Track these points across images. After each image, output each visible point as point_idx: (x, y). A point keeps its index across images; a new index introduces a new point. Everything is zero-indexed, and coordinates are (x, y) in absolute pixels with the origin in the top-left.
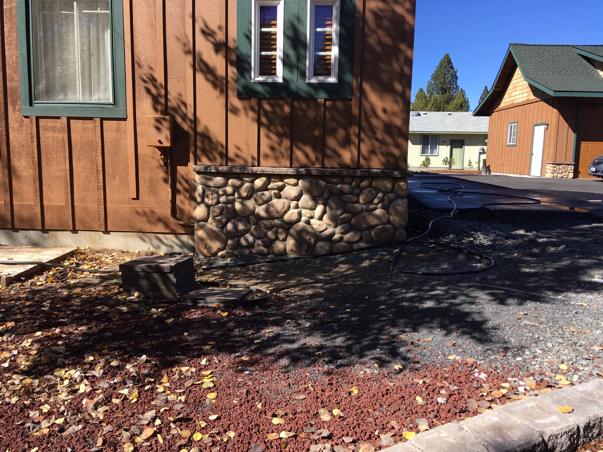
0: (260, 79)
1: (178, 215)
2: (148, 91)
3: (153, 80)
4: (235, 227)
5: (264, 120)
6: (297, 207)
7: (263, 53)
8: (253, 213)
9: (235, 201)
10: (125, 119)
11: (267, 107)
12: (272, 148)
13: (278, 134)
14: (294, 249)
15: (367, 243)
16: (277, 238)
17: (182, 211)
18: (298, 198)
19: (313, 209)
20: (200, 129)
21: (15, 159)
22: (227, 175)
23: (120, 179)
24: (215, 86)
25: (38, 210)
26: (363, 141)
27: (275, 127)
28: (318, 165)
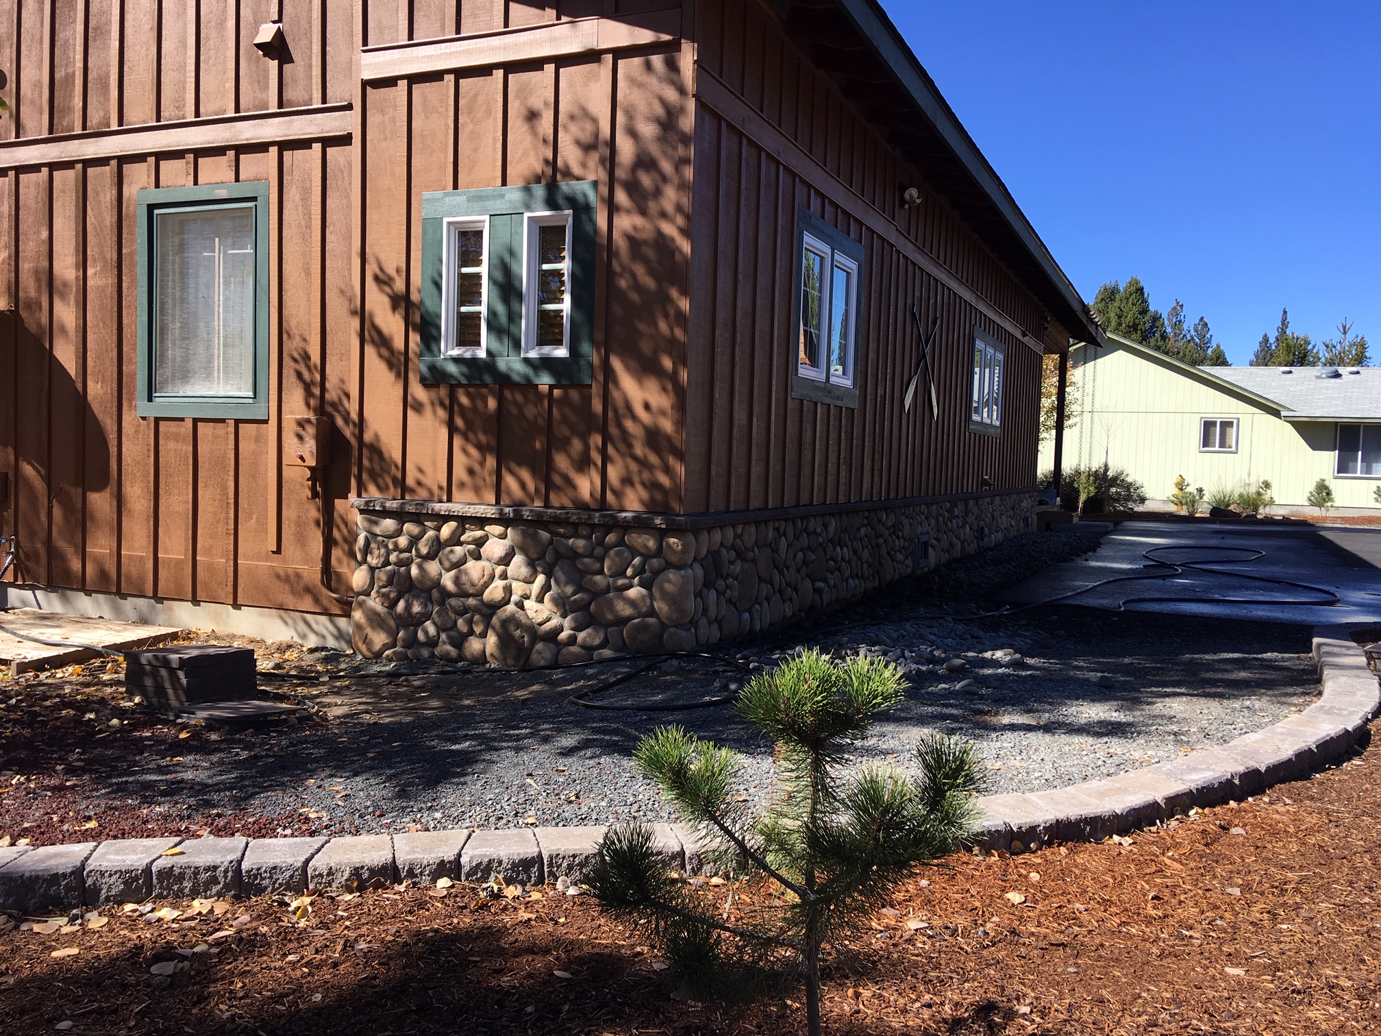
0: (456, 352)
1: (333, 584)
2: (299, 375)
3: (306, 357)
4: (408, 607)
5: (459, 422)
6: (504, 576)
7: (463, 309)
8: (437, 584)
9: (412, 562)
10: (266, 422)
11: (464, 400)
12: (471, 472)
13: (480, 447)
14: (496, 654)
15: (616, 650)
16: (471, 632)
17: (338, 575)
18: (506, 560)
19: (529, 581)
20: (368, 437)
21: (128, 483)
22: (401, 516)
23: (257, 521)
24: (391, 366)
25: (150, 565)
26: (612, 461)
27: (476, 435)
28: (538, 503)
